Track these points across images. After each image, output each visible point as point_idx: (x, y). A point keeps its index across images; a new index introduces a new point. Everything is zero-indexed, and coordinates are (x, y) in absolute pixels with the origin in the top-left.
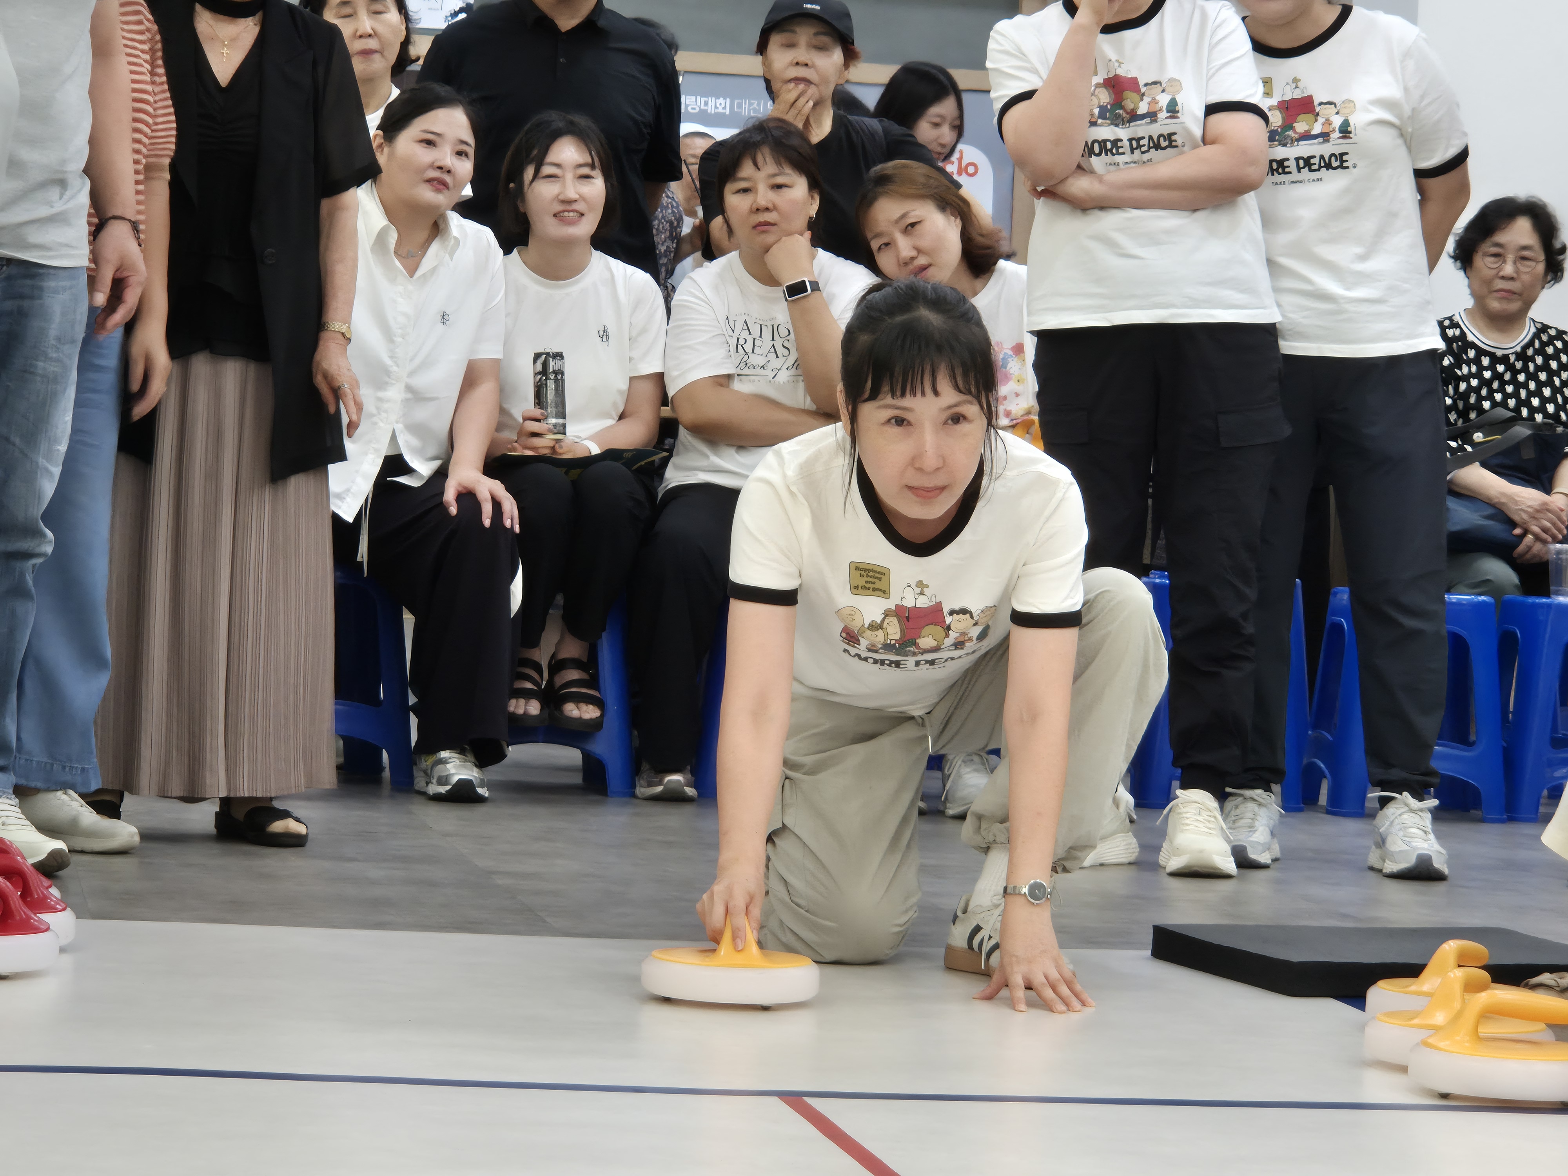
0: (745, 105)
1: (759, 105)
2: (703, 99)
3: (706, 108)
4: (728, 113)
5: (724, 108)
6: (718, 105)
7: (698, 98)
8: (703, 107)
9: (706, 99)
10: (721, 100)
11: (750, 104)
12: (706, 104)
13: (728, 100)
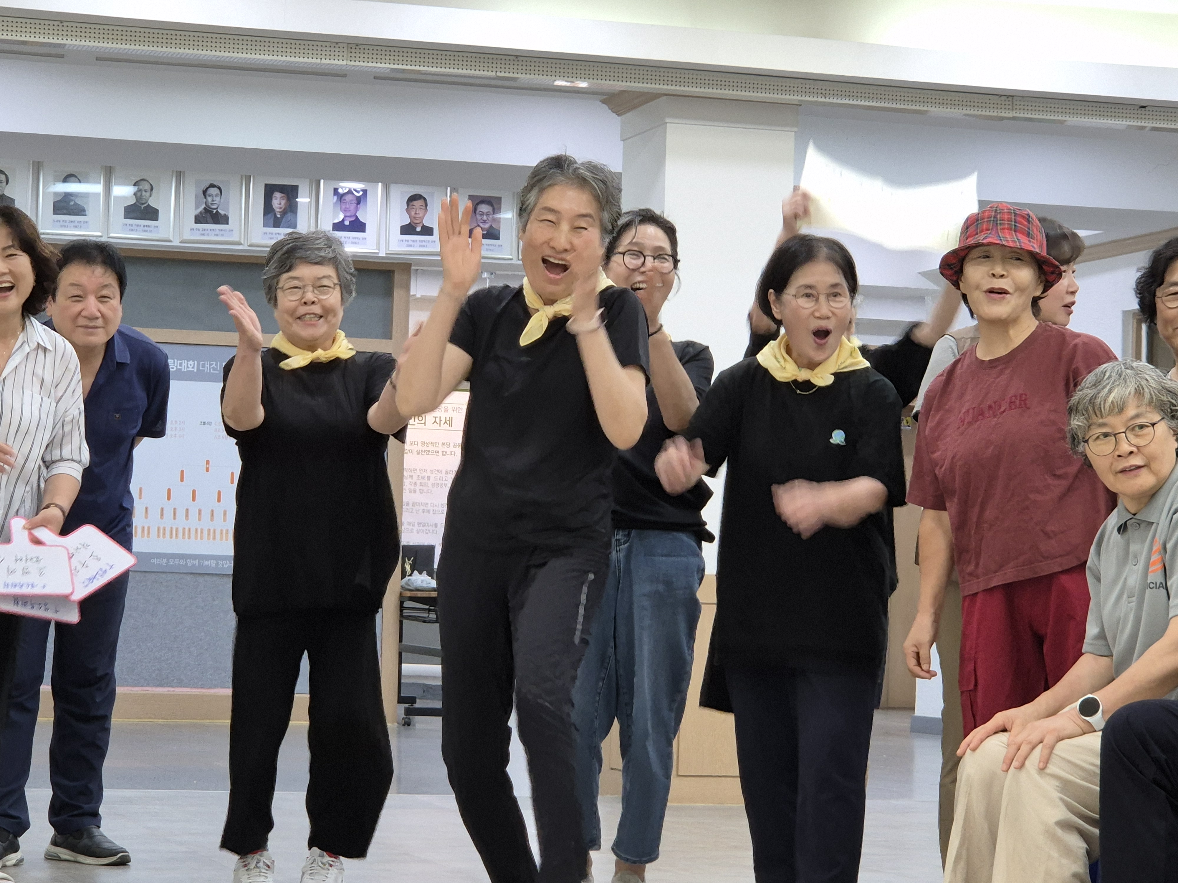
0: (207, 365)
1: (216, 365)
2: (179, 362)
3: (180, 367)
4: (195, 371)
5: (193, 368)
6: (189, 366)
7: (176, 360)
8: (179, 367)
9: (181, 362)
10: (191, 362)
11: (211, 365)
12: (181, 364)
13: (196, 362)
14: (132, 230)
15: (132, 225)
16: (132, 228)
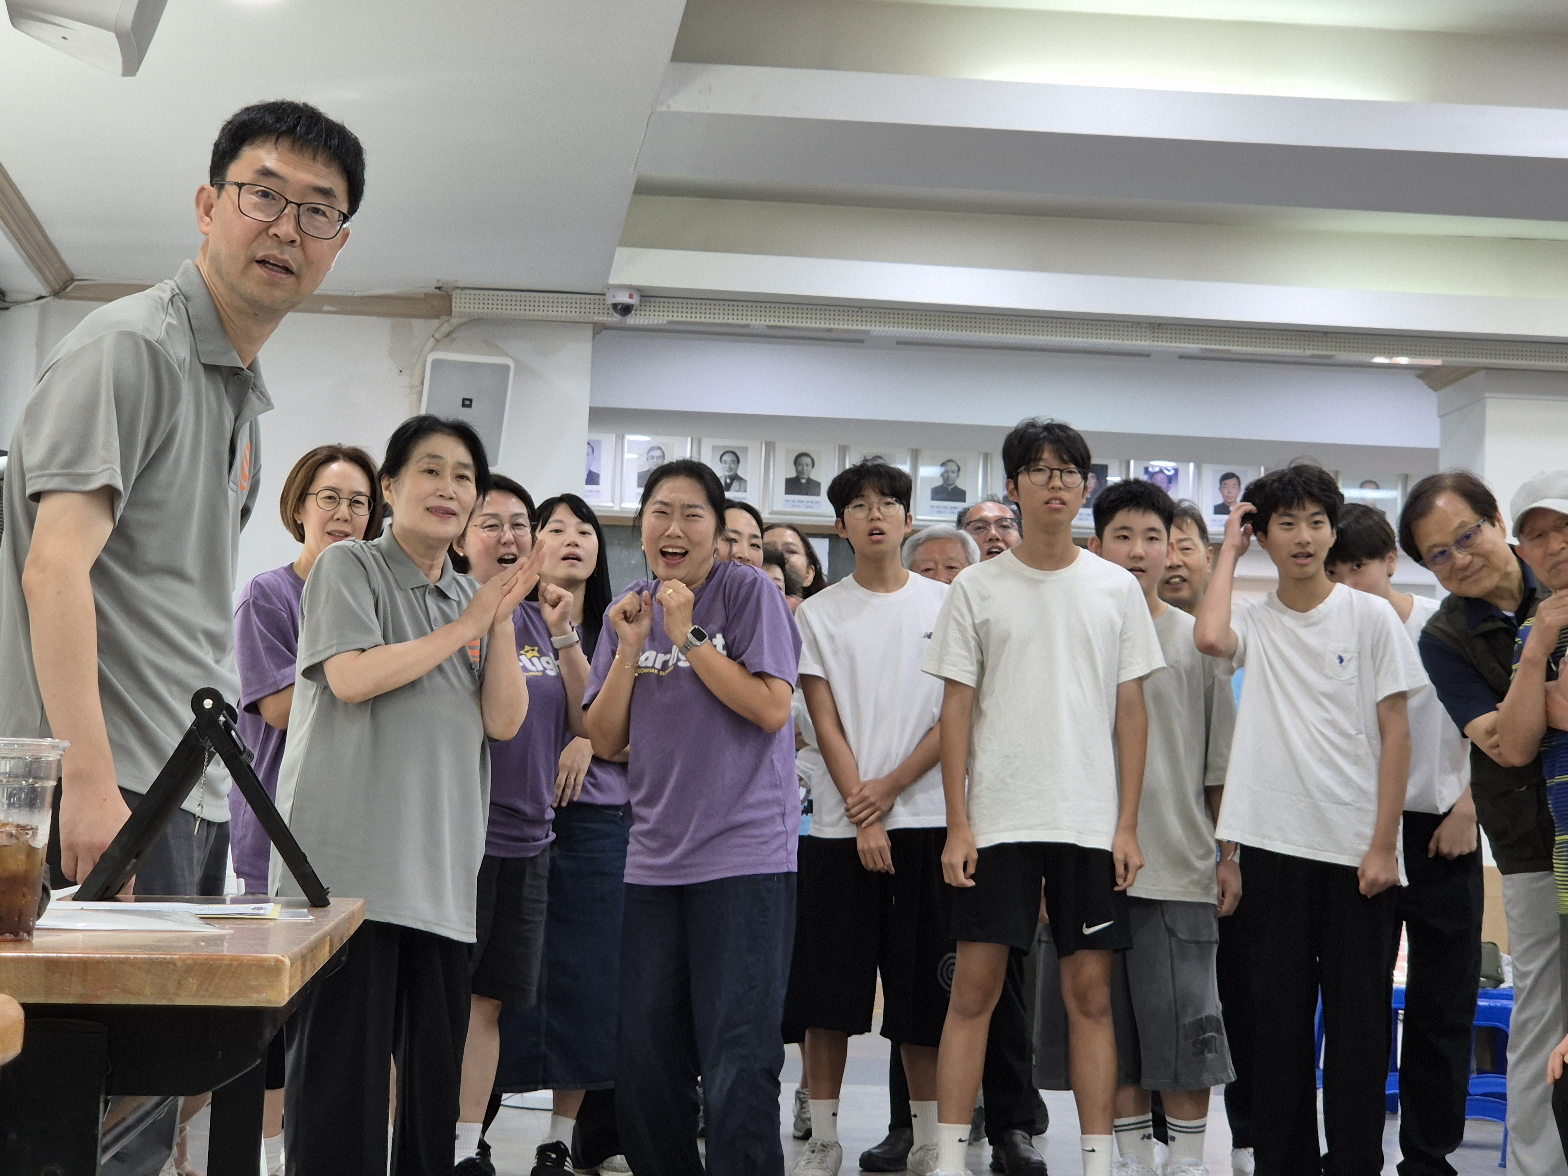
14: (939, 512)
15: (938, 507)
16: (939, 510)
